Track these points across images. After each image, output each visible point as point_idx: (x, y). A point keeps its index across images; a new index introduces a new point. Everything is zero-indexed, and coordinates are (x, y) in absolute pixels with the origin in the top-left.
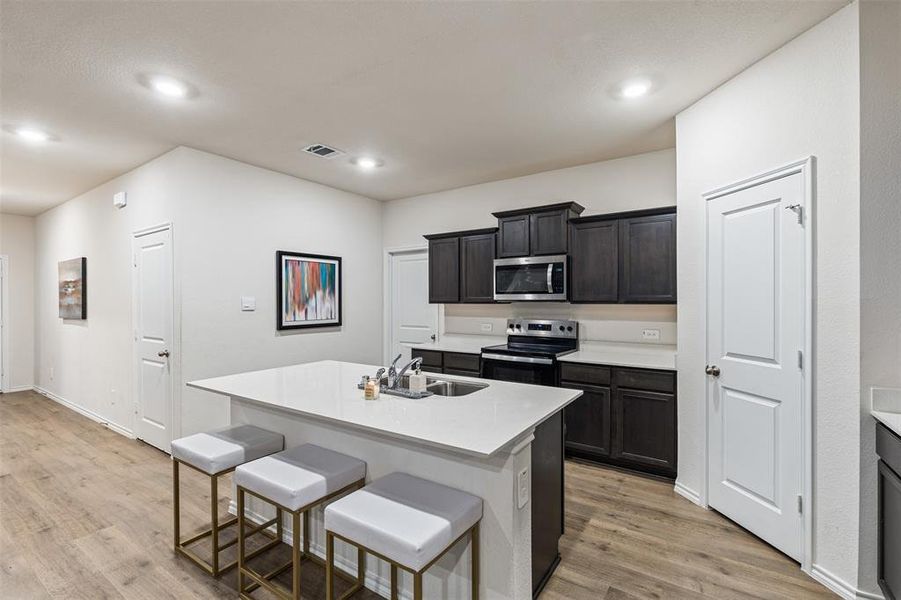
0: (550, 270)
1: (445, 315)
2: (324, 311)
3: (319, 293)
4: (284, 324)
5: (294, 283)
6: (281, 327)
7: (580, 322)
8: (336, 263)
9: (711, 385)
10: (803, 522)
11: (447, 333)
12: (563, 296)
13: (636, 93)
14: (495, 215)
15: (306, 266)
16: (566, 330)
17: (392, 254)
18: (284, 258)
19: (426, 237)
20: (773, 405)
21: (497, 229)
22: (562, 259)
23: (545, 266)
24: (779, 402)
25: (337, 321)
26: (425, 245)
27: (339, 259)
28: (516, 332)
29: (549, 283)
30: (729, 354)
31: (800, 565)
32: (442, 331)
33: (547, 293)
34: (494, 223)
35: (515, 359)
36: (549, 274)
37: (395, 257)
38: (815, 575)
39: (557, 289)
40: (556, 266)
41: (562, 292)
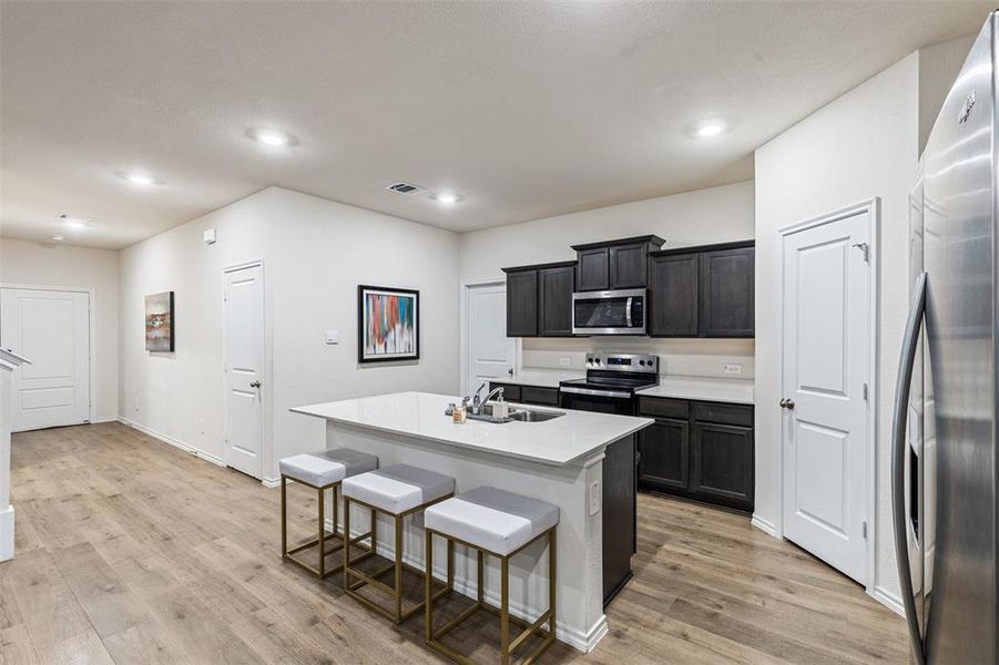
0: (629, 303)
1: (523, 349)
2: (402, 343)
3: (398, 327)
4: (365, 357)
5: (374, 316)
6: (362, 360)
7: (661, 356)
8: (414, 296)
9: (786, 417)
10: (867, 547)
11: (524, 368)
12: (642, 330)
13: (711, 133)
14: (575, 248)
15: (385, 298)
16: (646, 365)
17: (469, 287)
18: (365, 292)
19: (504, 270)
20: (842, 436)
21: (576, 262)
22: (641, 292)
23: (624, 300)
24: (847, 433)
25: (414, 354)
26: (503, 277)
27: (417, 293)
28: (595, 366)
29: (629, 317)
30: (803, 388)
31: (864, 588)
32: (520, 365)
33: (626, 326)
34: (573, 256)
35: (594, 392)
36: (628, 308)
37: (472, 290)
38: (877, 596)
39: (636, 322)
40: (635, 299)
41: (641, 326)
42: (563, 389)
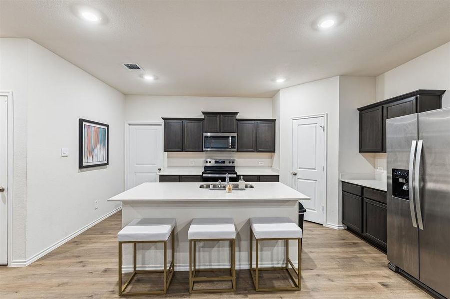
0: (230, 138)
1: (168, 158)
2: (101, 157)
3: (99, 146)
4: (84, 165)
5: (88, 138)
6: (81, 167)
7: (236, 160)
8: (106, 127)
9: (293, 178)
10: (324, 213)
11: (169, 167)
12: (235, 150)
14: (203, 112)
15: (93, 128)
16: (231, 163)
17: (130, 124)
18: (84, 123)
19: (163, 118)
20: (315, 182)
21: (203, 119)
22: (235, 134)
23: (228, 137)
25: (106, 162)
26: (162, 122)
27: (108, 126)
28: (208, 165)
29: (230, 144)
30: (300, 168)
31: (322, 225)
32: (166, 166)
33: (229, 148)
34: (202, 117)
35: (210, 176)
36: (230, 141)
37: (131, 126)
38: (327, 226)
39: (233, 146)
40: (233, 137)
41: (235, 148)
42: (204, 175)
